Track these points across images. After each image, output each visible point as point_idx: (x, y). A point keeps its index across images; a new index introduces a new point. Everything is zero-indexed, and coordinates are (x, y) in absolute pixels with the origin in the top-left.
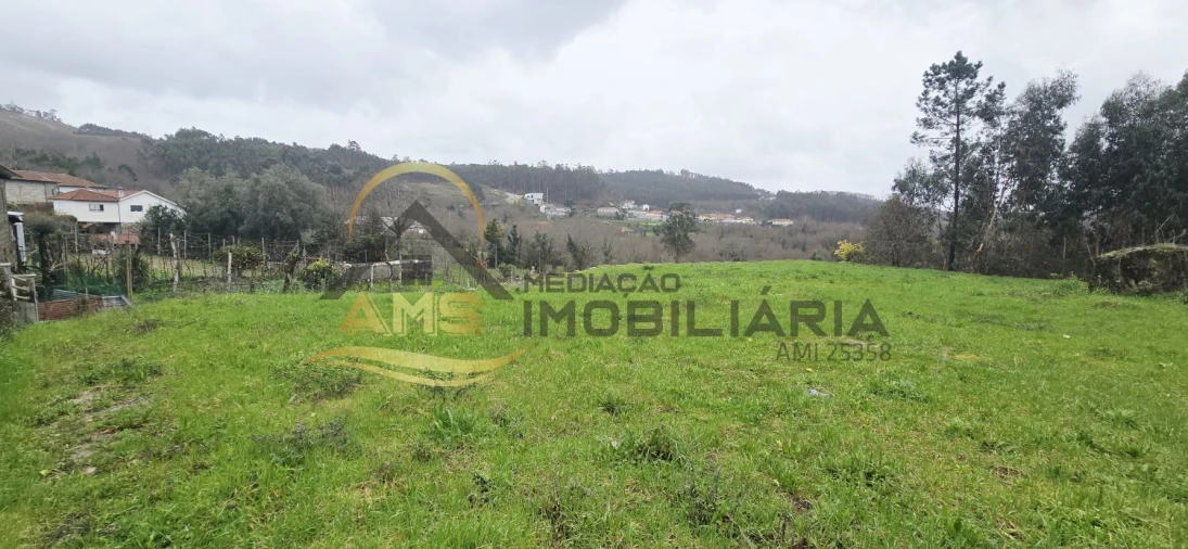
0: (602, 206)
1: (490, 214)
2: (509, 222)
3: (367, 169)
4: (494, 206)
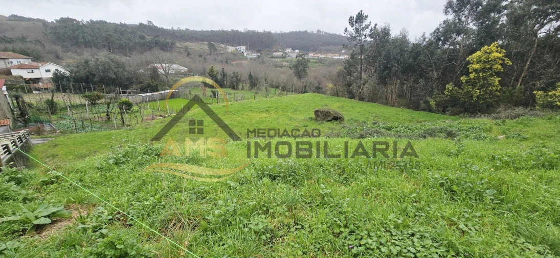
0: (276, 52)
1: (219, 58)
2: (228, 62)
3: (157, 36)
4: (221, 54)
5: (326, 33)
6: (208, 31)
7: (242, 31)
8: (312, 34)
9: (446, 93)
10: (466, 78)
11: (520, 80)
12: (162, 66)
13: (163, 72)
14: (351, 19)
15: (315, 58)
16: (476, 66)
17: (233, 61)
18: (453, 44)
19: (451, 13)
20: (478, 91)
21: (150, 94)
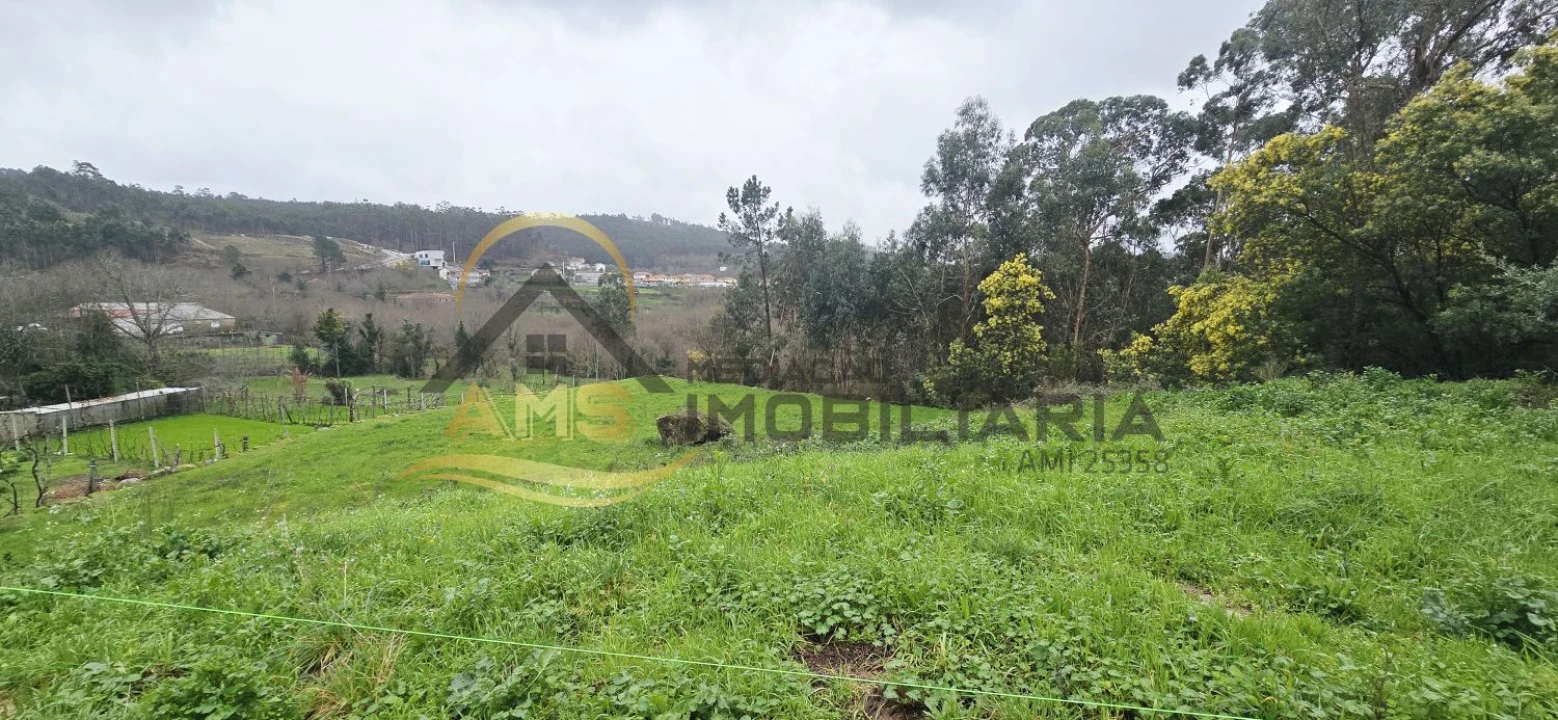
1: (355, 284)
2: (387, 295)
3: (115, 213)
4: (362, 271)
5: (675, 223)
6: (313, 204)
7: (433, 209)
8: (638, 224)
9: (953, 362)
10: (983, 328)
11: (1077, 330)
12: (132, 309)
13: (135, 329)
14: (732, 193)
15: (652, 285)
16: (997, 302)
17: (403, 293)
18: (949, 255)
19: (936, 192)
20: (1008, 354)
21: (76, 405)
